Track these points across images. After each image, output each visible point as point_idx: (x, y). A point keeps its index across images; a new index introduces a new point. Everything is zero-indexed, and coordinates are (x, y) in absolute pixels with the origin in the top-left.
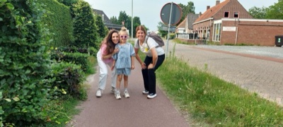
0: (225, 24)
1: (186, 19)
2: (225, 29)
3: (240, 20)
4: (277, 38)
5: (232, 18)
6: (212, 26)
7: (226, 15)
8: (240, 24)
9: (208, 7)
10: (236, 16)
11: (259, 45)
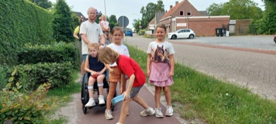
0: (178, 21)
1: (155, 18)
2: (178, 25)
3: (189, 17)
4: (216, 30)
5: (185, 16)
6: (171, 23)
7: (182, 13)
8: (188, 21)
9: (171, 7)
10: (189, 14)
11: (204, 36)
